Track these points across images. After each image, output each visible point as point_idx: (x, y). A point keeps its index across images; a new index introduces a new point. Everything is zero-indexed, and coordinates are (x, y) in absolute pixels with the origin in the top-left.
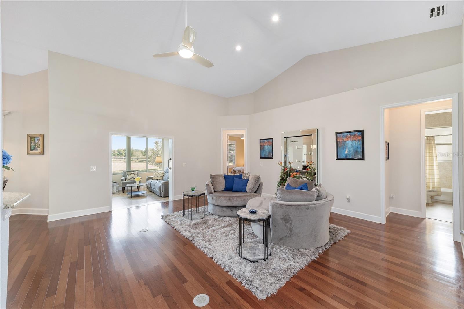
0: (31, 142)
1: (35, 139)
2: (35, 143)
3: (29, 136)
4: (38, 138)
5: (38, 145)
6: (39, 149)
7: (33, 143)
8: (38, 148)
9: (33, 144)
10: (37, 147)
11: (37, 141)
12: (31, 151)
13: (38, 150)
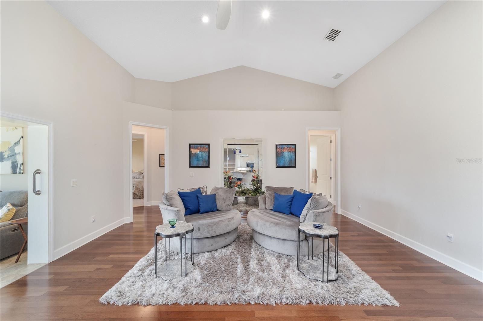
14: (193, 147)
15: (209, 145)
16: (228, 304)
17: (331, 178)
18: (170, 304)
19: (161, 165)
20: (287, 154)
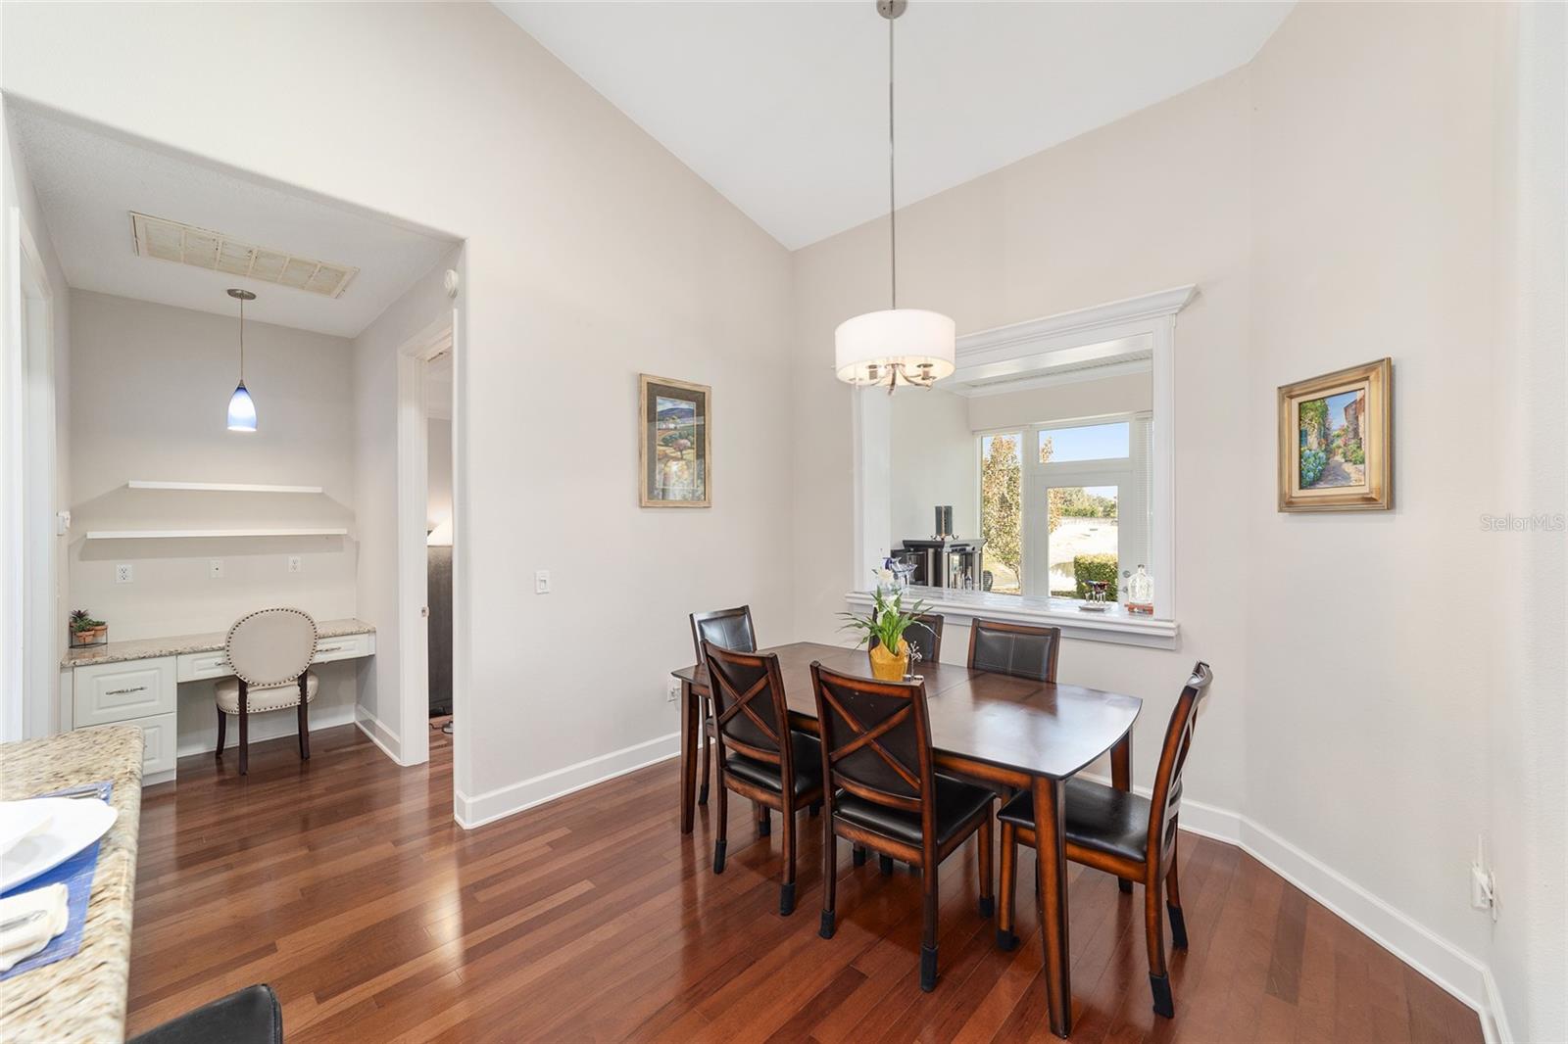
0: (1302, 435)
1: (1326, 406)
2: (1325, 435)
3: (1291, 397)
4: (1349, 399)
5: (1353, 444)
6: (1354, 476)
7: (1313, 440)
8: (1348, 468)
9: (1315, 446)
10: (1339, 458)
11: (1338, 422)
12: (1301, 488)
13: (1347, 477)
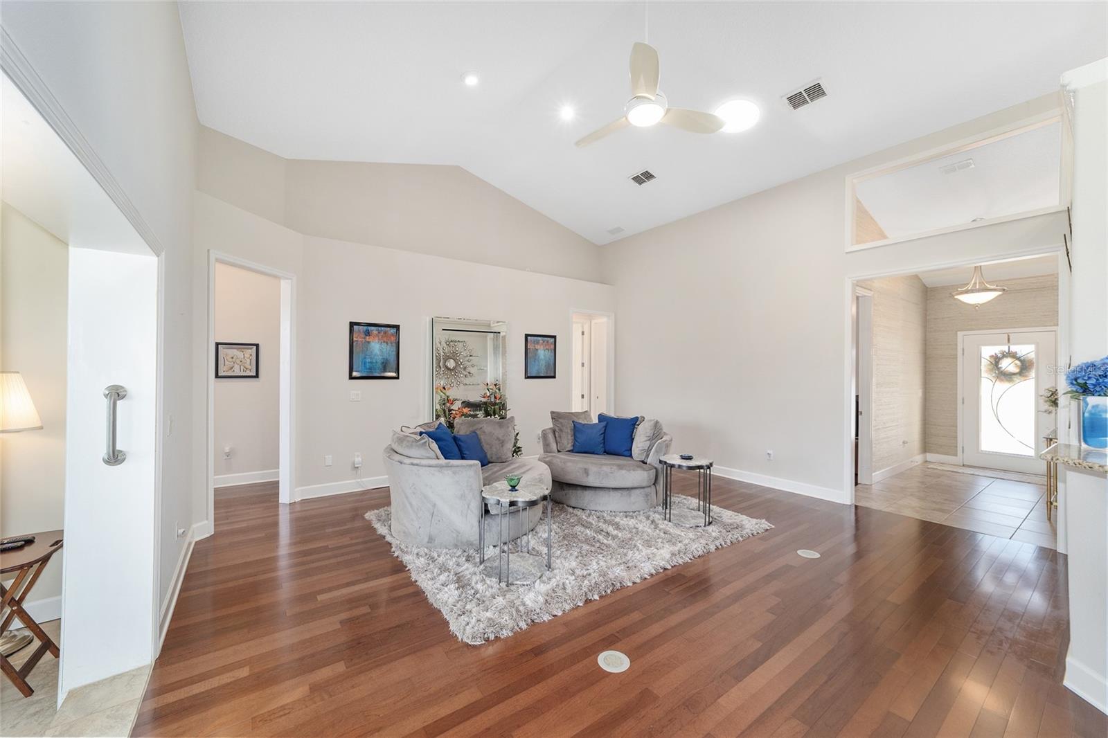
14: (359, 331)
15: (397, 327)
16: (645, 579)
17: (583, 396)
18: (581, 605)
19: (219, 375)
20: (543, 353)
